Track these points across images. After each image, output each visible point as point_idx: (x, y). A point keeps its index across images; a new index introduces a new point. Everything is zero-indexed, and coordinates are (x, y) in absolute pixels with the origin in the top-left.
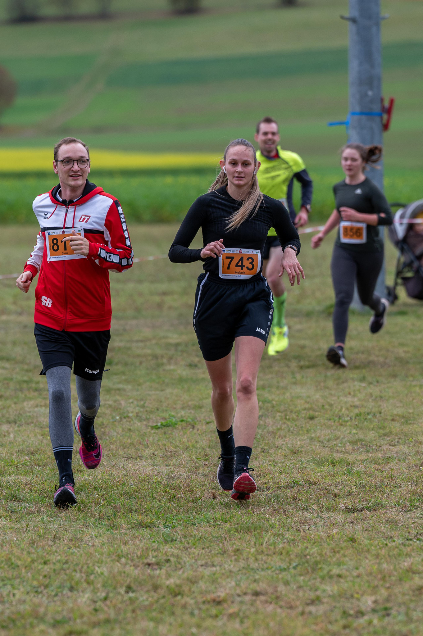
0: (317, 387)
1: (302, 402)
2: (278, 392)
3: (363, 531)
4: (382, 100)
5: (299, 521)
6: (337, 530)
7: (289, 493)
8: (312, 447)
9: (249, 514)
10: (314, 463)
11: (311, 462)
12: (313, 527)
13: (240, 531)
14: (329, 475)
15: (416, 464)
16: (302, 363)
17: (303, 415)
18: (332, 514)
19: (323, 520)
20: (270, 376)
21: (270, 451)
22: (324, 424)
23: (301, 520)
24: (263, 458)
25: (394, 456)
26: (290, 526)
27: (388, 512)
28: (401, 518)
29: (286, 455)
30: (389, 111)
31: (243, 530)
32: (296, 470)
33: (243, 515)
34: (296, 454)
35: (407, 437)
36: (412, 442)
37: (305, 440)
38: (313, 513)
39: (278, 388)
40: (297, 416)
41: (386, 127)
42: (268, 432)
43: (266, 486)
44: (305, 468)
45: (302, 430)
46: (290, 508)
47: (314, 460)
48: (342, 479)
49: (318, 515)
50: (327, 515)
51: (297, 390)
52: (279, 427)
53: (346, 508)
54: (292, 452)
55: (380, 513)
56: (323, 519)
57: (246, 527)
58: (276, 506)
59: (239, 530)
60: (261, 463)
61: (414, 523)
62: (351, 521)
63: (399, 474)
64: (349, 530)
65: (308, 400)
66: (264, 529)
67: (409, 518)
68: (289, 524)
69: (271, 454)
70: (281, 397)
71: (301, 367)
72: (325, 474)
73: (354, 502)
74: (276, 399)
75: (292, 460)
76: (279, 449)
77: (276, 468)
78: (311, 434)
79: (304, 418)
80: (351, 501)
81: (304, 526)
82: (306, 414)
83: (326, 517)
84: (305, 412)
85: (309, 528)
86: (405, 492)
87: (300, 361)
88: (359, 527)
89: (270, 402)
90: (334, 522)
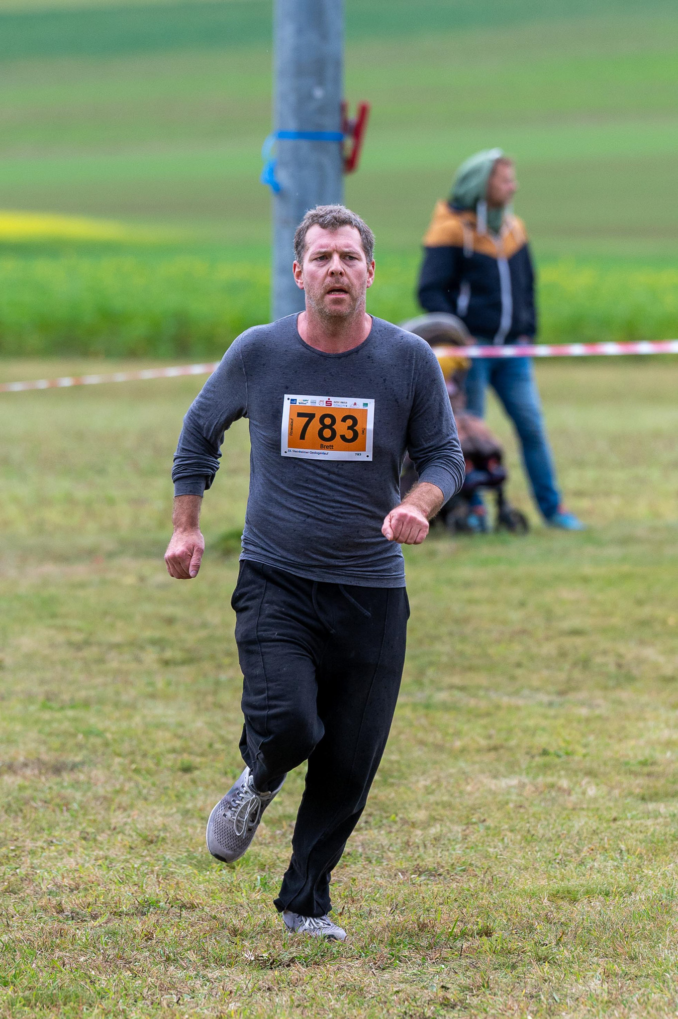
0: (198, 703)
1: (168, 735)
2: (117, 714)
3: (291, 1007)
4: (343, 108)
5: (158, 984)
6: (239, 1004)
7: (138, 925)
8: (187, 831)
9: (53, 968)
10: (191, 864)
11: (183, 863)
12: (187, 998)
13: (35, 1005)
14: (222, 889)
15: (405, 868)
16: (168, 654)
17: (170, 764)
18: (226, 971)
19: (208, 984)
20: (99, 680)
21: (99, 838)
22: (214, 783)
23: (161, 983)
24: (86, 852)
25: (357, 851)
26: (139, 995)
27: (345, 968)
28: (371, 981)
29: (133, 846)
30: (357, 131)
31: (41, 1003)
32: (153, 877)
33: (41, 971)
34: (152, 845)
35: (386, 812)
36: (395, 822)
37: (172, 815)
38: (187, 968)
39: (117, 705)
40: (158, 764)
41: (350, 164)
42: (96, 798)
43: (89, 910)
44: (172, 873)
45: (166, 794)
46: (139, 957)
47: (190, 857)
48: (248, 899)
49: (199, 972)
50: (217, 973)
51: (158, 710)
52: (118, 787)
53: (256, 959)
54: (145, 839)
55: (328, 971)
56: (208, 980)
57: (48, 996)
58: (111, 953)
59: (33, 1002)
60: (80, 861)
61: (398, 992)
62: (267, 987)
63: (369, 890)
64: (263, 1004)
65: (180, 731)
66: (84, 1000)
67: (387, 981)
68: (138, 992)
69: (101, 843)
70: (124, 725)
71: (166, 663)
72: (213, 887)
73: (274, 947)
74: (114, 728)
75: (145, 857)
76: (118, 833)
77: (111, 873)
78: (186, 803)
79: (170, 769)
80: (268, 945)
81: (168, 996)
82: (175, 760)
83: (215, 977)
84: (172, 756)
85: (179, 999)
86: (379, 928)
87: (163, 649)
88: (285, 999)
89: (99, 734)
90: (230, 989)
